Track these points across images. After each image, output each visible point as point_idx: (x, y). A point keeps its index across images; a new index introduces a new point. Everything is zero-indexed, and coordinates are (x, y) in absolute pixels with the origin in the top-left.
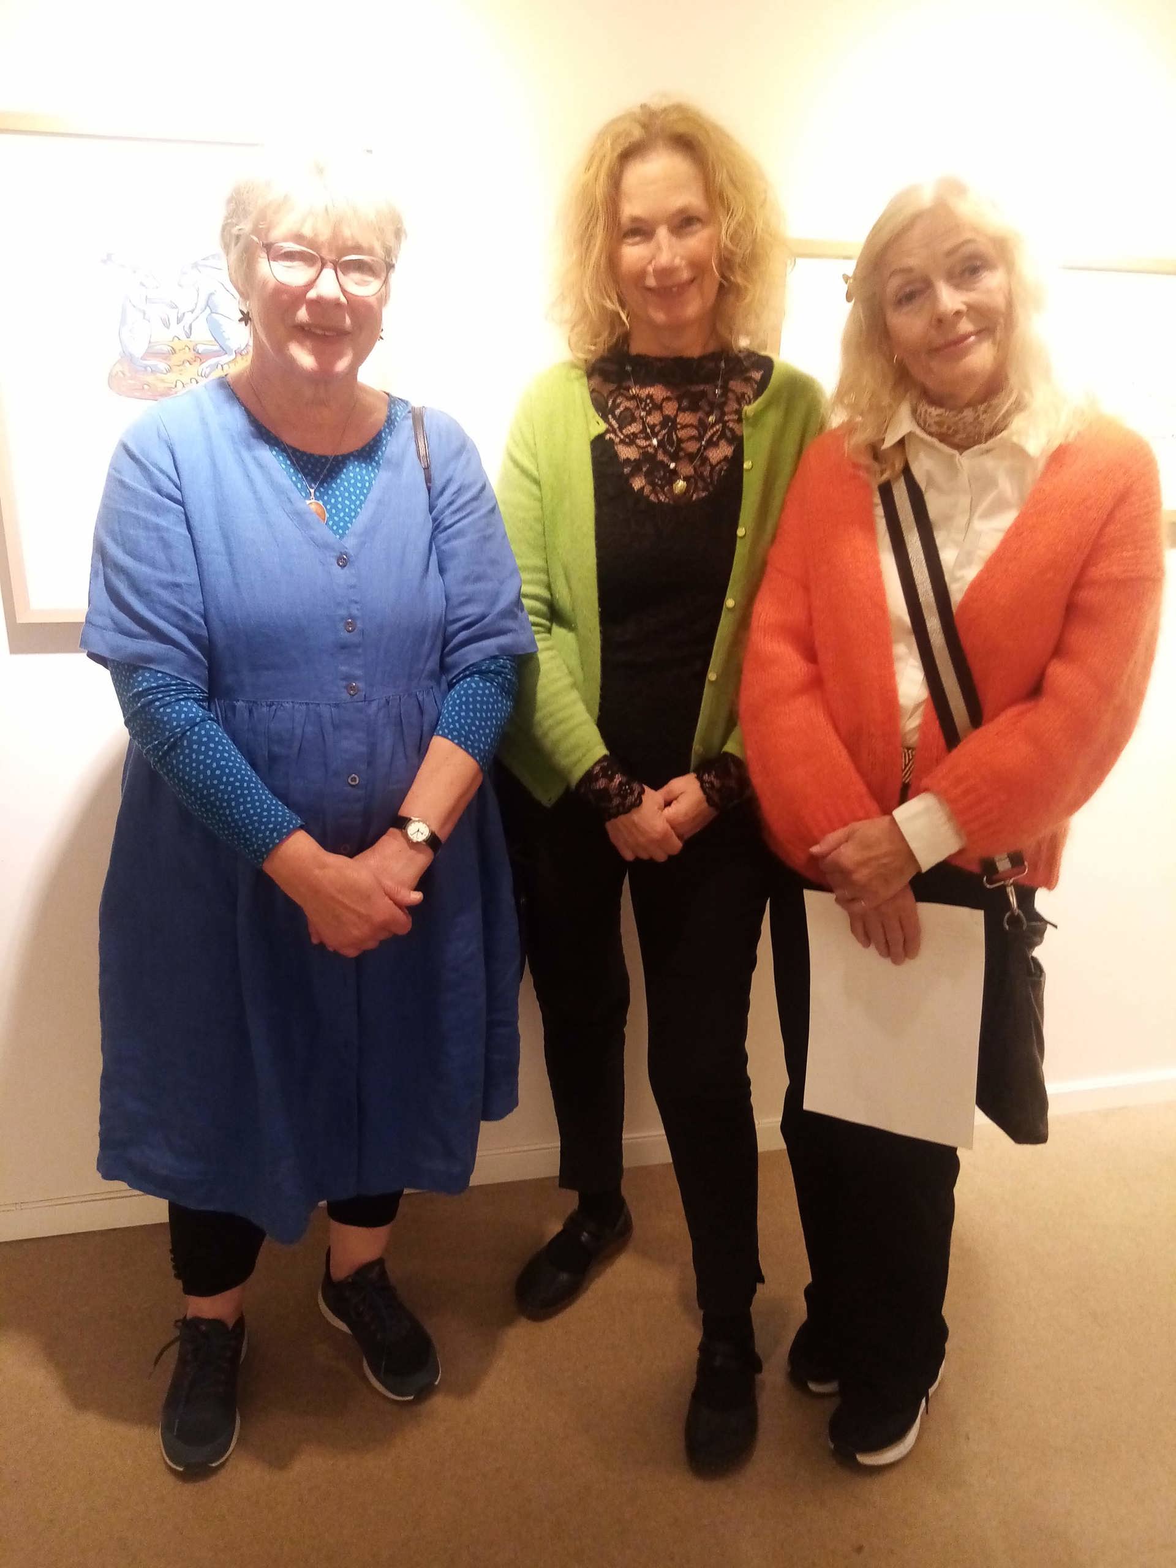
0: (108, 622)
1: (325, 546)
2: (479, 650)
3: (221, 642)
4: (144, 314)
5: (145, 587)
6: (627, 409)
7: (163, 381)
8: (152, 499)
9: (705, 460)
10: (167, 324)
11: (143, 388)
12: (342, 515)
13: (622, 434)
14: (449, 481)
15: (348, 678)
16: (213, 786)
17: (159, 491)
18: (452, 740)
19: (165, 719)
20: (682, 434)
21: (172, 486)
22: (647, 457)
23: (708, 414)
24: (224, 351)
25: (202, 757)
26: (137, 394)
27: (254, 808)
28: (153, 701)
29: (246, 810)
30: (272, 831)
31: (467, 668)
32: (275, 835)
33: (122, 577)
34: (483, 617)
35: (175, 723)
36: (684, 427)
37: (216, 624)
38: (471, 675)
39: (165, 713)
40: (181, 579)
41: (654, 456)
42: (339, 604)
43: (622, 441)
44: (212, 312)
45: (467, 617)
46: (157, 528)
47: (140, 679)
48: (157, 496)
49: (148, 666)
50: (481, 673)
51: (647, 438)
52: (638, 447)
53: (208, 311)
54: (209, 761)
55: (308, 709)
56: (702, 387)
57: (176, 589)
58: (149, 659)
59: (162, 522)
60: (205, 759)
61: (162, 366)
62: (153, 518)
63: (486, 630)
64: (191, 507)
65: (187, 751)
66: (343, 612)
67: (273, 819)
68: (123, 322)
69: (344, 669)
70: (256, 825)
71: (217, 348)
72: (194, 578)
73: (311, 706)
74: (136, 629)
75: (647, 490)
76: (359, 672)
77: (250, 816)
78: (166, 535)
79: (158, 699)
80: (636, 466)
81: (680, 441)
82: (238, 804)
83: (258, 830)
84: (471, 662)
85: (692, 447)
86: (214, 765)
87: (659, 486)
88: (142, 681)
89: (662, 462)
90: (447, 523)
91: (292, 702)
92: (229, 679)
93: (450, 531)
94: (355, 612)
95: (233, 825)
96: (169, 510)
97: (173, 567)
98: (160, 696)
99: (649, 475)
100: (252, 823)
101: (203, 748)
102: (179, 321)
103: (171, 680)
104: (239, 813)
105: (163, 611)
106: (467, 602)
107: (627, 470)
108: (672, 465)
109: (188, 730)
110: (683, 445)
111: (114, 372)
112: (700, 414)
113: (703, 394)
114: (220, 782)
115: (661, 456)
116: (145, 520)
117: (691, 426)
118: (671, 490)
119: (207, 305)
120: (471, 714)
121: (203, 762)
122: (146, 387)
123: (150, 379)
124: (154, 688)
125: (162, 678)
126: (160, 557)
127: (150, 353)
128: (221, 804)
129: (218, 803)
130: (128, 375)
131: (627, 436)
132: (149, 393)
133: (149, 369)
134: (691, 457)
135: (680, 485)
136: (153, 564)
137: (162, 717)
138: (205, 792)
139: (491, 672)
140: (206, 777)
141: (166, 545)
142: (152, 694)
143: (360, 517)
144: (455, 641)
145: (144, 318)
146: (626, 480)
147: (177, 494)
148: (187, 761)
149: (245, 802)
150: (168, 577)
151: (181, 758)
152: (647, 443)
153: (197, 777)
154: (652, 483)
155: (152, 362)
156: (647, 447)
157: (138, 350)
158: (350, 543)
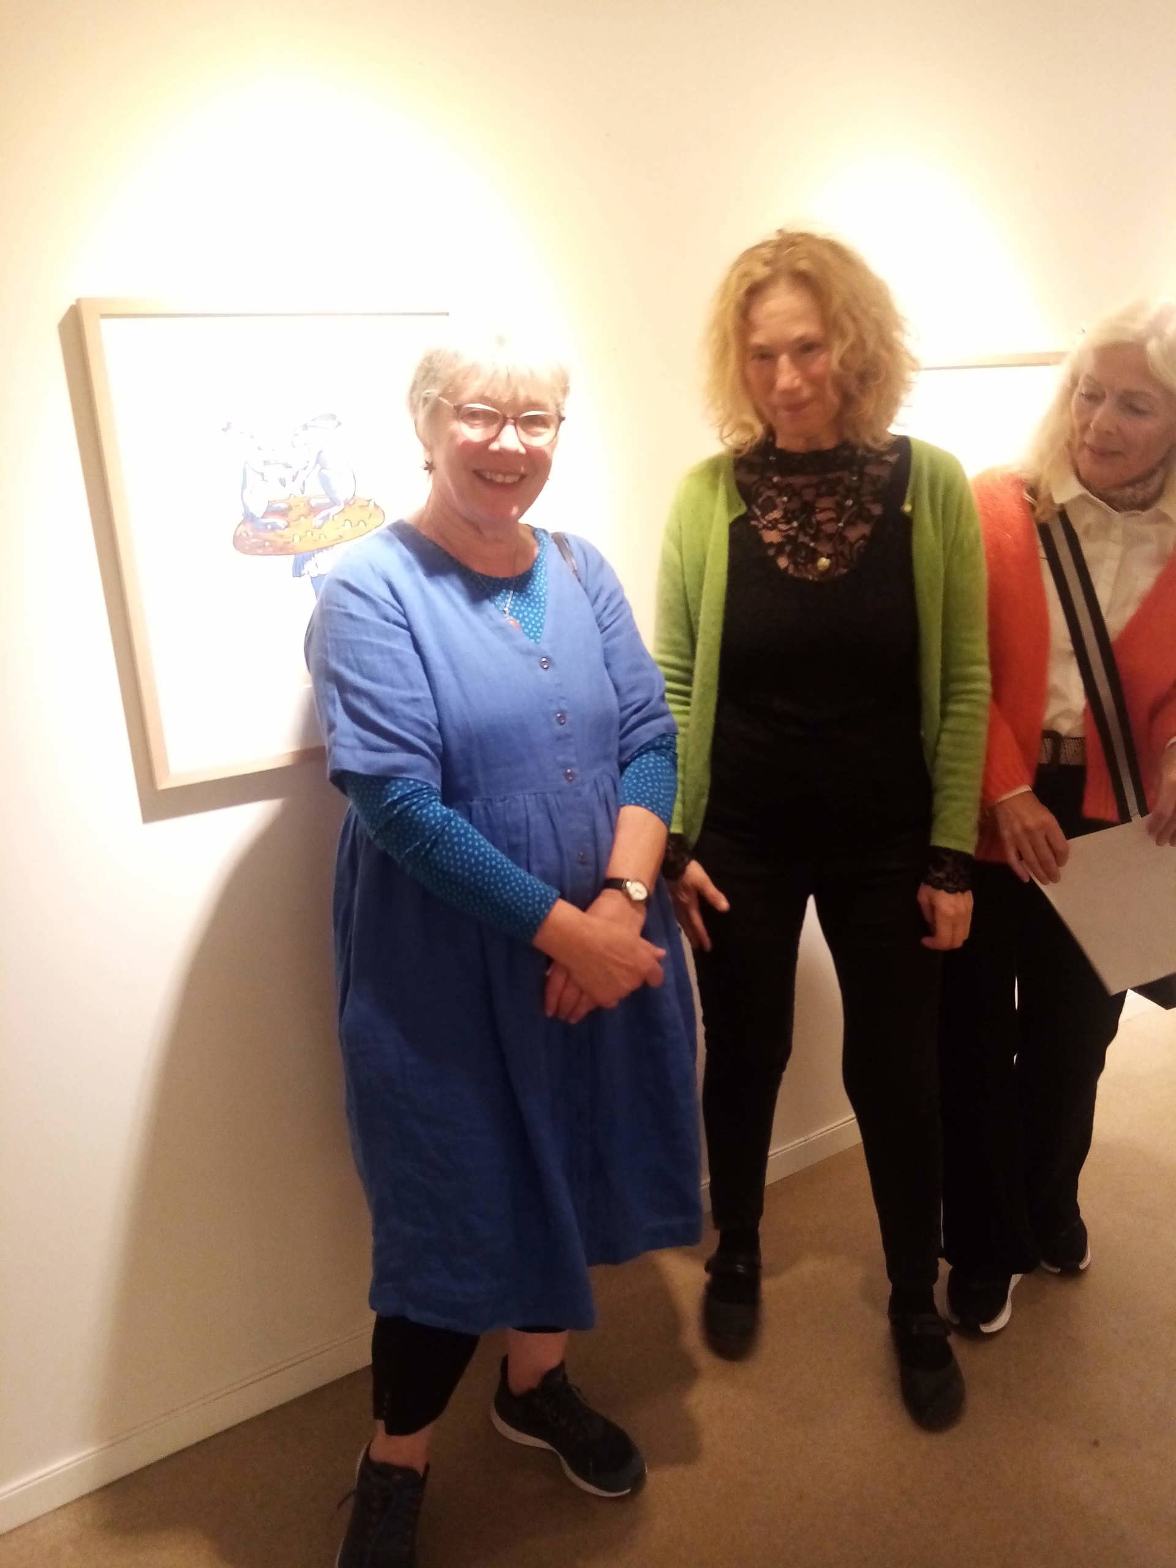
0: (356, 742)
1: (529, 653)
2: (649, 730)
3: (455, 745)
4: (262, 474)
5: (389, 704)
6: (769, 498)
7: (281, 536)
8: (383, 626)
9: (843, 539)
10: (283, 483)
11: (264, 546)
12: (530, 626)
13: (766, 520)
14: (601, 589)
15: (565, 765)
16: (478, 872)
17: (387, 619)
18: (646, 807)
19: (424, 819)
20: (820, 517)
21: (397, 613)
22: (789, 539)
23: (846, 498)
24: (334, 503)
25: (464, 848)
26: (260, 551)
27: (518, 885)
28: (409, 806)
29: (512, 889)
30: (540, 903)
31: (642, 747)
32: (543, 906)
33: (364, 699)
34: (648, 702)
35: (433, 822)
36: (823, 510)
37: (450, 732)
38: (647, 751)
39: (422, 815)
40: (419, 694)
41: (795, 538)
42: (551, 701)
43: (765, 527)
44: (322, 468)
45: (638, 700)
46: (391, 651)
47: (393, 789)
48: (385, 623)
49: (401, 776)
50: (656, 749)
51: (788, 522)
52: (780, 531)
53: (318, 467)
54: (470, 850)
55: (536, 798)
56: (838, 474)
57: (416, 703)
58: (400, 769)
59: (394, 645)
60: (467, 849)
61: (281, 522)
62: (386, 643)
63: (652, 712)
64: (416, 629)
65: (449, 845)
66: (554, 707)
67: (537, 892)
68: (244, 486)
69: (560, 758)
70: (524, 900)
71: (327, 500)
72: (428, 694)
73: (539, 795)
74: (384, 743)
75: (791, 571)
76: (574, 760)
77: (516, 894)
78: (399, 656)
79: (415, 804)
80: (780, 548)
81: (819, 523)
82: (504, 885)
83: (528, 905)
84: (644, 742)
85: (830, 528)
86: (476, 853)
87: (802, 564)
88: (396, 791)
89: (803, 544)
90: (607, 624)
91: (523, 794)
92: (463, 781)
93: (609, 630)
94: (565, 707)
95: (502, 905)
96: (397, 635)
97: (411, 685)
98: (415, 800)
99: (792, 556)
100: (520, 899)
101: (463, 840)
102: (294, 479)
103: (422, 785)
104: (507, 892)
105: (408, 725)
106: (632, 690)
107: (771, 552)
108: (812, 544)
109: (446, 826)
110: (823, 527)
111: (238, 534)
112: (837, 498)
113: (840, 480)
114: (485, 867)
115: (802, 539)
116: (379, 646)
117: (829, 509)
118: (816, 568)
119: (318, 462)
120: (657, 784)
121: (466, 852)
122: (267, 544)
123: (270, 536)
124: (408, 794)
125: (414, 785)
126: (397, 676)
127: (271, 511)
128: (489, 887)
129: (486, 888)
130: (251, 534)
131: (770, 522)
132: (271, 549)
133: (269, 527)
134: (830, 537)
135: (824, 562)
136: (392, 685)
137: (421, 819)
138: (472, 879)
139: (663, 747)
140: (471, 866)
141: (401, 665)
142: (408, 799)
143: (546, 627)
144: (628, 725)
145: (263, 480)
146: (773, 560)
147: (403, 621)
148: (450, 854)
149: (510, 882)
150: (408, 694)
151: (444, 853)
152: (789, 527)
153: (462, 867)
154: (796, 564)
155: (270, 520)
156: (787, 531)
157: (258, 510)
158: (545, 647)
